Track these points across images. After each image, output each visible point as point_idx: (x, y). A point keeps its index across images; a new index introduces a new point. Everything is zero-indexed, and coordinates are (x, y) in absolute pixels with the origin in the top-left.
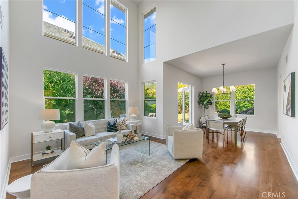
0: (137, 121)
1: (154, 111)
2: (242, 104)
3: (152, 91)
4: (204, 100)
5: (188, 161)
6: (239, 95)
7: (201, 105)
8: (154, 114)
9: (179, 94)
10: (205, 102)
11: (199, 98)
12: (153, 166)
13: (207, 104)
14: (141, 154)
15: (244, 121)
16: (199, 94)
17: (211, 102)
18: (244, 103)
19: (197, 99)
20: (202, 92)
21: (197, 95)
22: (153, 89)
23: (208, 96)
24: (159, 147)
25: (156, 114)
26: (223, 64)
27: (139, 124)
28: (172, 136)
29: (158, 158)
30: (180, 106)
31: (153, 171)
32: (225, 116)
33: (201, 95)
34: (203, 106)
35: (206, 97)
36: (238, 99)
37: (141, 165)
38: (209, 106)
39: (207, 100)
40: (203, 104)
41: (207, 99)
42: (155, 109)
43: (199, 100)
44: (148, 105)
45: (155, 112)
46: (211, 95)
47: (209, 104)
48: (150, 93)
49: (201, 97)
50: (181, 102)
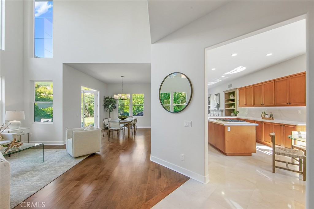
0: (20, 128)
1: (50, 116)
2: (141, 108)
3: (46, 90)
4: (109, 104)
5: (87, 156)
6: (139, 101)
7: (106, 108)
8: (50, 120)
9: (86, 97)
10: (110, 106)
11: (105, 102)
12: (48, 169)
13: (111, 108)
14: (31, 164)
15: (136, 120)
16: (105, 99)
17: (115, 107)
18: (142, 107)
19: (103, 103)
20: (107, 97)
21: (103, 99)
22: (47, 87)
23: (113, 101)
24: (57, 153)
25: (52, 120)
26: (122, 76)
27: (26, 132)
28: (72, 139)
29: (55, 161)
30: (87, 109)
31: (48, 173)
32: (123, 118)
33: (106, 99)
34: (108, 110)
35: (111, 101)
36: (138, 104)
37: (31, 173)
38: (113, 109)
39: (111, 105)
40: (108, 108)
41: (112, 103)
42: (52, 113)
43: (105, 104)
44: (39, 108)
45: (52, 117)
46: (115, 100)
47: (113, 108)
48: (42, 93)
49: (106, 102)
50: (88, 105)
